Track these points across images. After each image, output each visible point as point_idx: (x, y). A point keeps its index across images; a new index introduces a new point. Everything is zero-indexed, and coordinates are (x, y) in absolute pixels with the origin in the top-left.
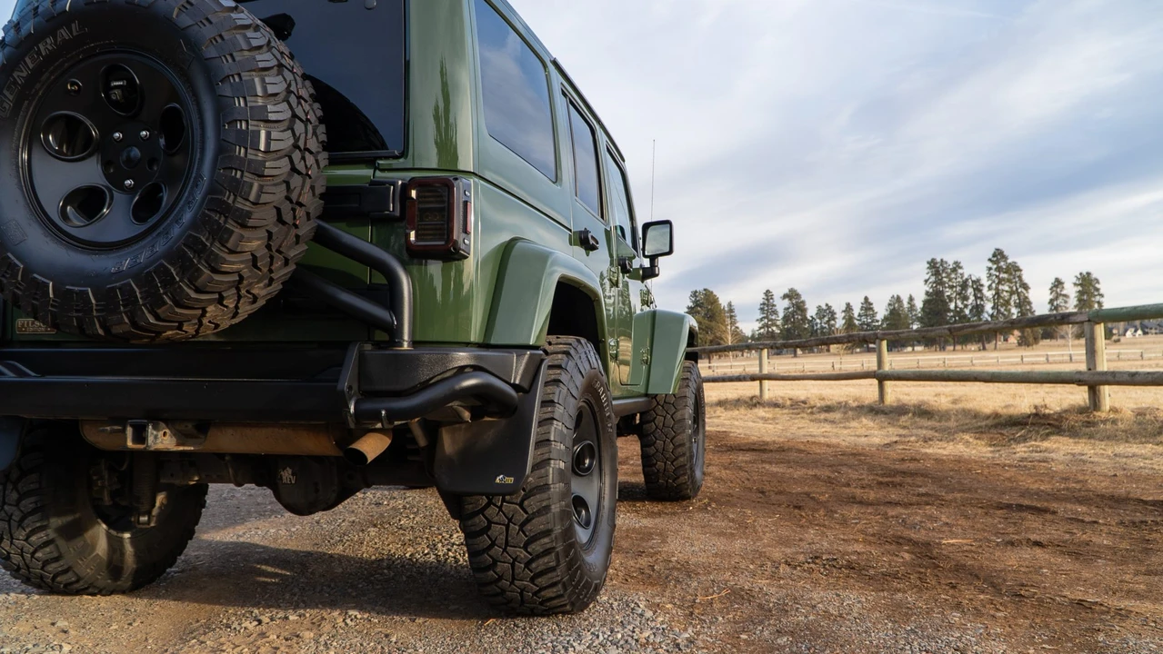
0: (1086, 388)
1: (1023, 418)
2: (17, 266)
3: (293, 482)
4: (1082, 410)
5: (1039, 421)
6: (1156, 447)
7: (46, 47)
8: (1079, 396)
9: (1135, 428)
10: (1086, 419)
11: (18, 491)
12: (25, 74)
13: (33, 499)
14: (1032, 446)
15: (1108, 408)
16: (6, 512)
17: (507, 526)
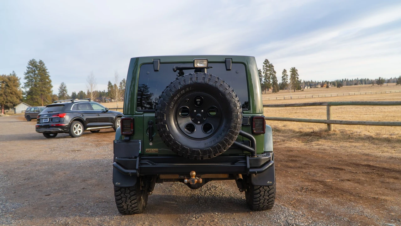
0: (327, 124)
1: (309, 133)
2: (179, 145)
4: (326, 131)
5: (315, 134)
6: (350, 143)
7: (183, 92)
8: (324, 126)
9: (342, 137)
10: (327, 134)
14: (316, 143)
15: (332, 130)
16: (125, 196)
17: (265, 192)
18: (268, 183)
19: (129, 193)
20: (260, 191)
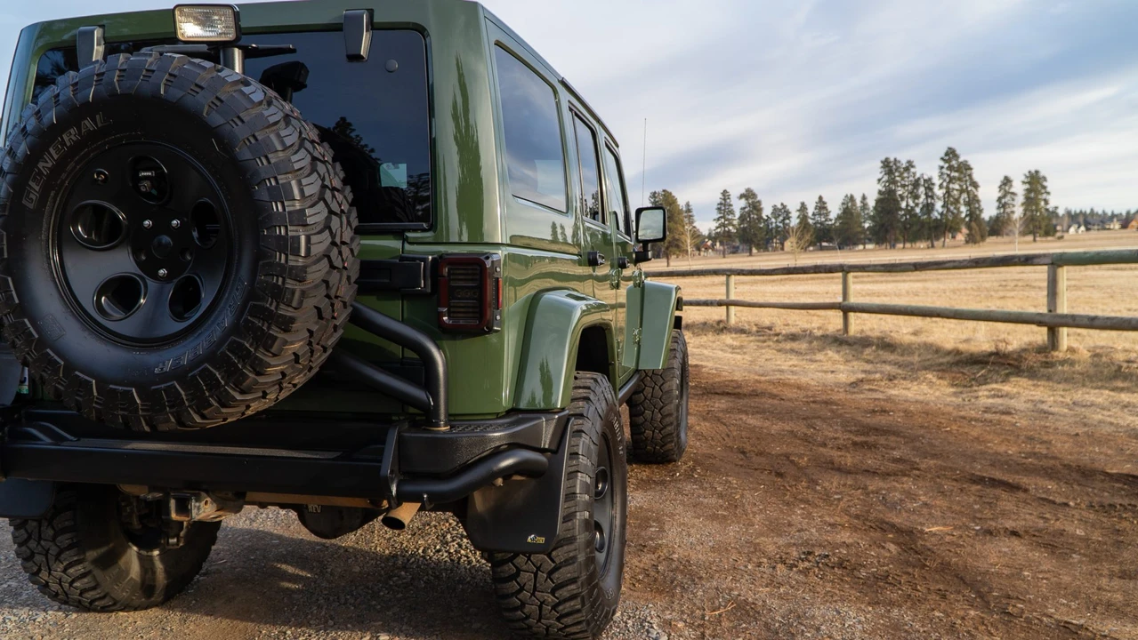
0: (1045, 330)
1: (984, 356)
2: (59, 363)
3: (319, 511)
4: (1041, 350)
5: (1000, 360)
6: (1112, 393)
7: (70, 137)
8: (1039, 335)
9: (1092, 371)
10: (1044, 359)
11: (53, 528)
12: (50, 165)
13: (68, 535)
14: (993, 389)
15: (1065, 347)
16: (43, 547)
17: (536, 575)
18: (529, 540)
19: (54, 540)
20: (519, 571)
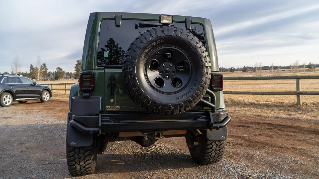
2: (150, 99)
3: (148, 140)
7: (154, 44)
16: (79, 156)
17: (216, 147)
18: (222, 137)
19: (84, 154)
20: (213, 146)
